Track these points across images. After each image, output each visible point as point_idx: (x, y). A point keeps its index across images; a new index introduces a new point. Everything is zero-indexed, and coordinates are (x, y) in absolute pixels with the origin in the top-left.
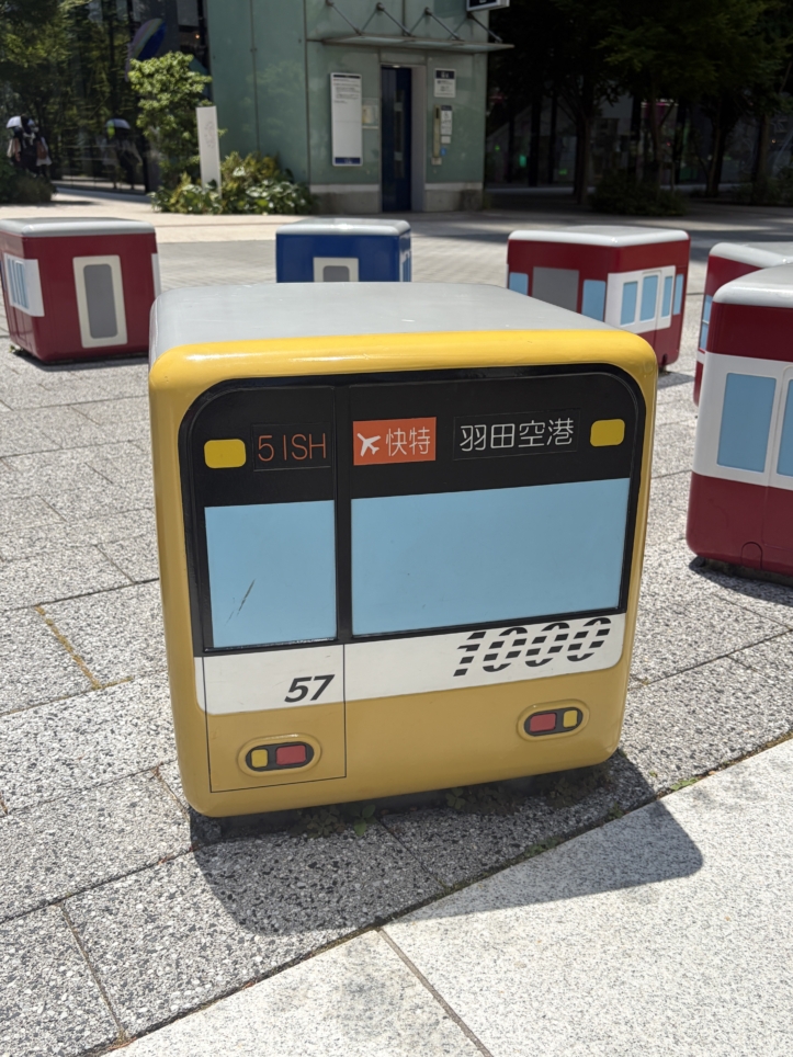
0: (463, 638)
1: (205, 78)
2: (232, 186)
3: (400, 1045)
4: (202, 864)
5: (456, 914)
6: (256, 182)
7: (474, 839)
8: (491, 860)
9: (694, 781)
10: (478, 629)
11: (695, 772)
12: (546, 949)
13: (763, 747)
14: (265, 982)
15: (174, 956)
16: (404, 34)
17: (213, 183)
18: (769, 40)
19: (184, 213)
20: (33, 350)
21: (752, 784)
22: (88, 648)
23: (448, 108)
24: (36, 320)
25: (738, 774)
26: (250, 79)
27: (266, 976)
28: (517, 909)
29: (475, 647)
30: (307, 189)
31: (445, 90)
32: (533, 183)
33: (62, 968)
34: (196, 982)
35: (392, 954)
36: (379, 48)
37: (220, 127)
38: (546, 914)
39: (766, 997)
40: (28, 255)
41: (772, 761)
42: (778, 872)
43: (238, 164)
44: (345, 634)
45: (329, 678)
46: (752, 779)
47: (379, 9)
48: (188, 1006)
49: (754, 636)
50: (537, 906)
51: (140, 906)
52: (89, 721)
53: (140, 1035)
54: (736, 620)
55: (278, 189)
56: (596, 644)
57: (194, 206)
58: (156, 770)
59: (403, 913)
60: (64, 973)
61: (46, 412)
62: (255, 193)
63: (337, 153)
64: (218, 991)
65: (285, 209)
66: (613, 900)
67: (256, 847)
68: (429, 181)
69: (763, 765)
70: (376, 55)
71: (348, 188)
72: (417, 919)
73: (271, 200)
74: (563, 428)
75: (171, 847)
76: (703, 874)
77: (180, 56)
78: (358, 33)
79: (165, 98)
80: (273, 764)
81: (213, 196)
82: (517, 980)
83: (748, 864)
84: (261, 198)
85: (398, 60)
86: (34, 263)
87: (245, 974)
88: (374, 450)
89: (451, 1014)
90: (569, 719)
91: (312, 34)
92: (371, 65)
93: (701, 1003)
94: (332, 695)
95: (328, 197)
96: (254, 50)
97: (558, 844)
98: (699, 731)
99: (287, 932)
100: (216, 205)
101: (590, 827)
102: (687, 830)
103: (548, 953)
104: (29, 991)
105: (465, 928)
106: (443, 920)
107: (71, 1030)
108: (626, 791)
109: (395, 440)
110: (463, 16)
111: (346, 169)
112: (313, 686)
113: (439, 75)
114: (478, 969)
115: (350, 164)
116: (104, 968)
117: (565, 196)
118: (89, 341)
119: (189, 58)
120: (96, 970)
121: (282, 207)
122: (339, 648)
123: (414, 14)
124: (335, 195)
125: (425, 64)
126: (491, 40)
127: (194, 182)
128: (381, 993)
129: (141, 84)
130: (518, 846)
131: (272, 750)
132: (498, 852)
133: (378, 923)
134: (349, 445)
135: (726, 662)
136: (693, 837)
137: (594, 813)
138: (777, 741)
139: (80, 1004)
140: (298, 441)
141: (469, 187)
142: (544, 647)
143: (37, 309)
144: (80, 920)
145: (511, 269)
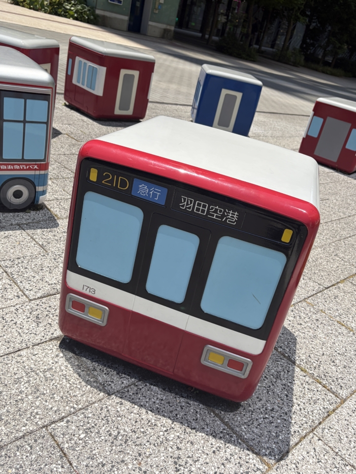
19: (27, 8)
30: (94, 11)
55: (79, 7)
57: (34, 6)
62: (67, 6)
65: (83, 18)
68: (150, 21)
71: (114, 15)
73: (75, 12)
81: (46, 3)
84: (70, 10)
95: (104, 17)
100: (46, 8)
118: (118, 111)
121: (81, 18)
124: (107, 17)
141: (168, 27)
145: (314, 115)
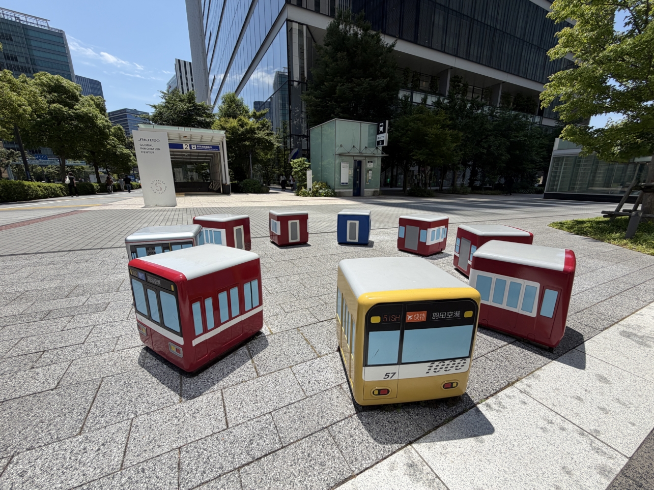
0: (429, 364)
1: (309, 163)
2: (315, 190)
3: (426, 486)
4: (360, 419)
5: (430, 442)
6: (321, 189)
7: (428, 416)
8: (435, 424)
9: (485, 400)
10: (433, 361)
11: (484, 397)
12: (458, 457)
13: (502, 389)
14: (385, 460)
15: (360, 449)
16: (360, 153)
17: (310, 189)
18: (456, 152)
19: (302, 196)
20: (277, 242)
21: (502, 403)
22: (314, 343)
23: (371, 170)
24: (278, 236)
25: (497, 398)
26: (320, 163)
27: (385, 458)
28: (446, 442)
29: (432, 366)
30: (334, 191)
31: (370, 166)
32: (391, 187)
33: (333, 450)
34: (368, 459)
35: (417, 454)
36: (354, 156)
37: (312, 175)
38: (455, 444)
39: (524, 480)
40: (278, 220)
41: (505, 394)
42: (517, 435)
43: (316, 184)
44: (400, 363)
45: (395, 373)
46: (501, 401)
47: (354, 147)
48: (367, 466)
49: (490, 349)
50: (452, 441)
51: (347, 432)
52: (320, 368)
53: (358, 474)
54: (483, 343)
55: (326, 191)
56: (462, 366)
57: (305, 195)
58: (340, 385)
59: (416, 440)
60: (334, 452)
61: (284, 262)
62: (321, 191)
63: (342, 182)
64: (374, 462)
66: (471, 441)
67: (372, 414)
68: (365, 188)
69: (503, 396)
70: (353, 158)
71: (345, 190)
72: (421, 443)
73: (325, 193)
74: (458, 313)
75: (350, 412)
76: (495, 434)
77: (303, 158)
78: (349, 153)
79: (299, 168)
80: (379, 394)
81: (310, 192)
82: (452, 467)
83: (507, 432)
84: (322, 193)
85: (358, 159)
86: (279, 222)
87: (380, 457)
88: (411, 319)
89: (437, 477)
90: (454, 385)
91: (337, 153)
92: (352, 160)
93: (505, 480)
94: (395, 377)
95: (340, 192)
96: (322, 157)
97: (452, 419)
98: (482, 382)
99: (387, 444)
100: (311, 194)
101: (460, 414)
102: (487, 417)
103: (459, 458)
104: (326, 457)
105: (434, 447)
106: (428, 444)
107: (340, 471)
108: (467, 402)
109: (416, 316)
110: (375, 148)
111: (344, 185)
112: (391, 375)
113: (369, 162)
114: (441, 462)
115: (345, 184)
116: (344, 451)
117: (400, 191)
118: (291, 241)
119: (306, 159)
120: (341, 452)
121: (327, 195)
122: (398, 366)
123: (363, 148)
125: (365, 159)
126: (382, 154)
127: (305, 189)
128: (417, 467)
129: (293, 165)
130: (441, 419)
131: (379, 390)
132: (437, 421)
133: (410, 443)
134: (405, 317)
135: (484, 358)
136: (490, 420)
137: (459, 410)
138: (505, 388)
139: (340, 463)
140: (393, 317)
141: (376, 189)
142: (449, 366)
143: (279, 233)
144: (334, 435)
145: (400, 225)
